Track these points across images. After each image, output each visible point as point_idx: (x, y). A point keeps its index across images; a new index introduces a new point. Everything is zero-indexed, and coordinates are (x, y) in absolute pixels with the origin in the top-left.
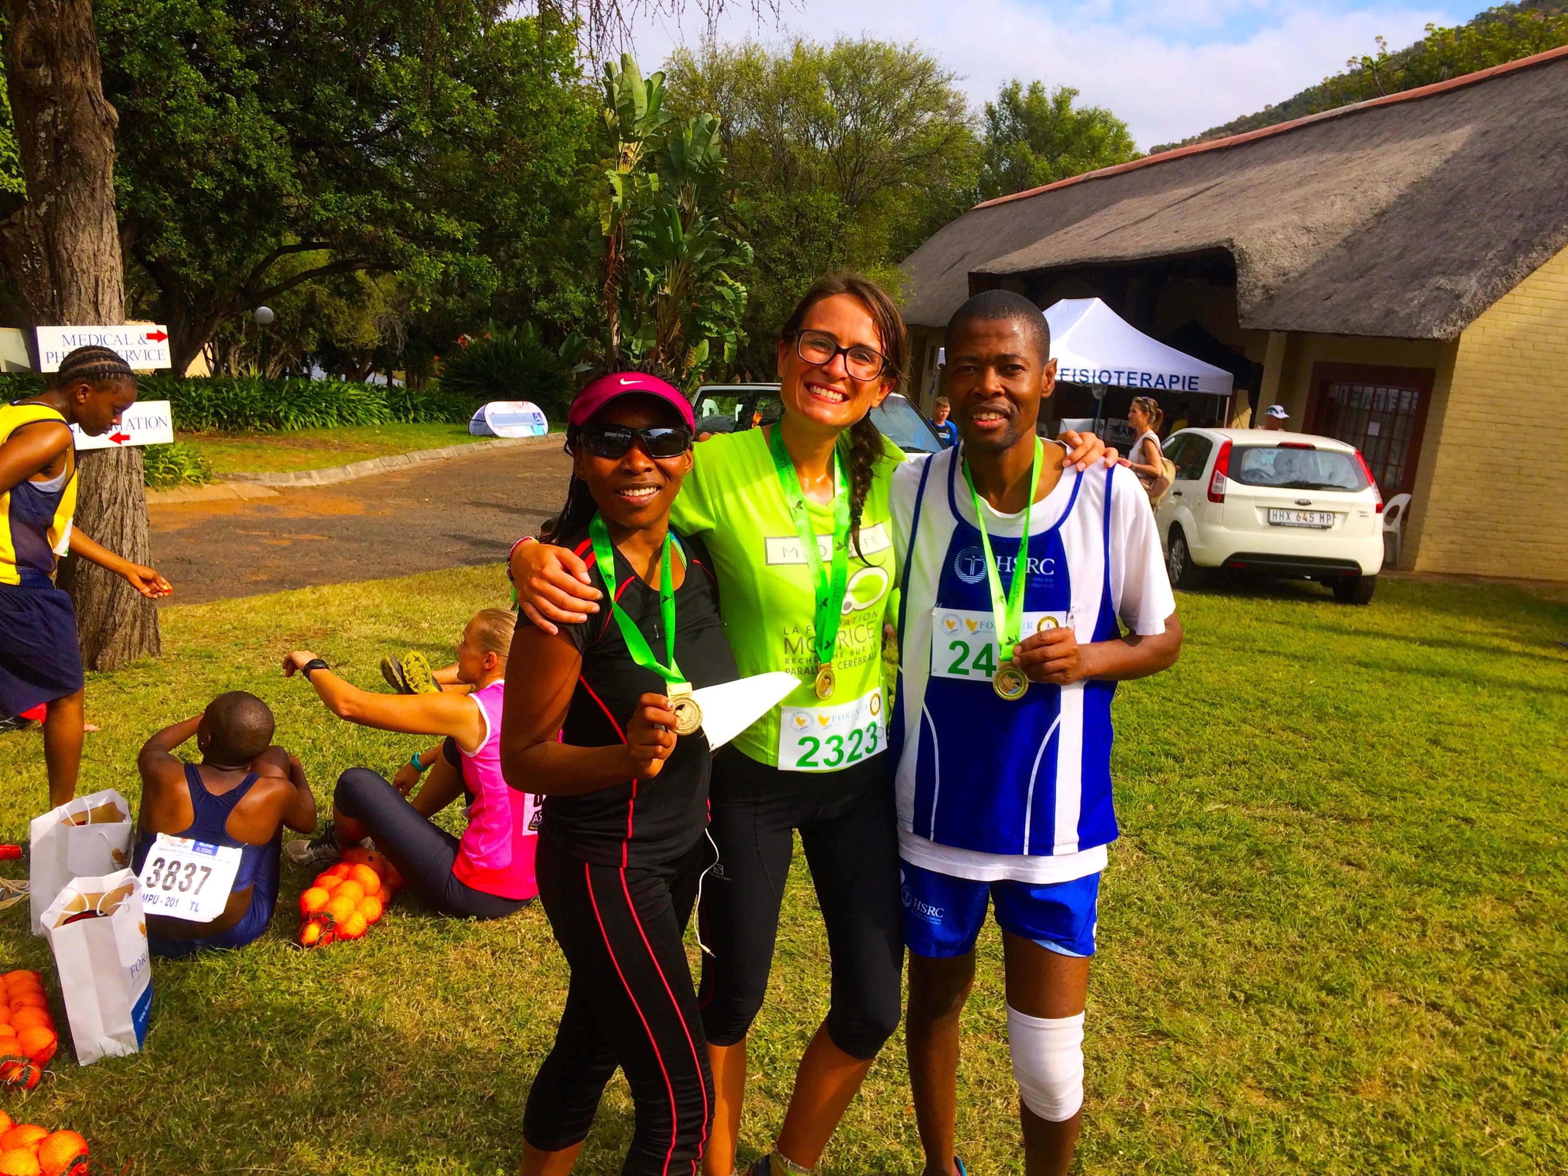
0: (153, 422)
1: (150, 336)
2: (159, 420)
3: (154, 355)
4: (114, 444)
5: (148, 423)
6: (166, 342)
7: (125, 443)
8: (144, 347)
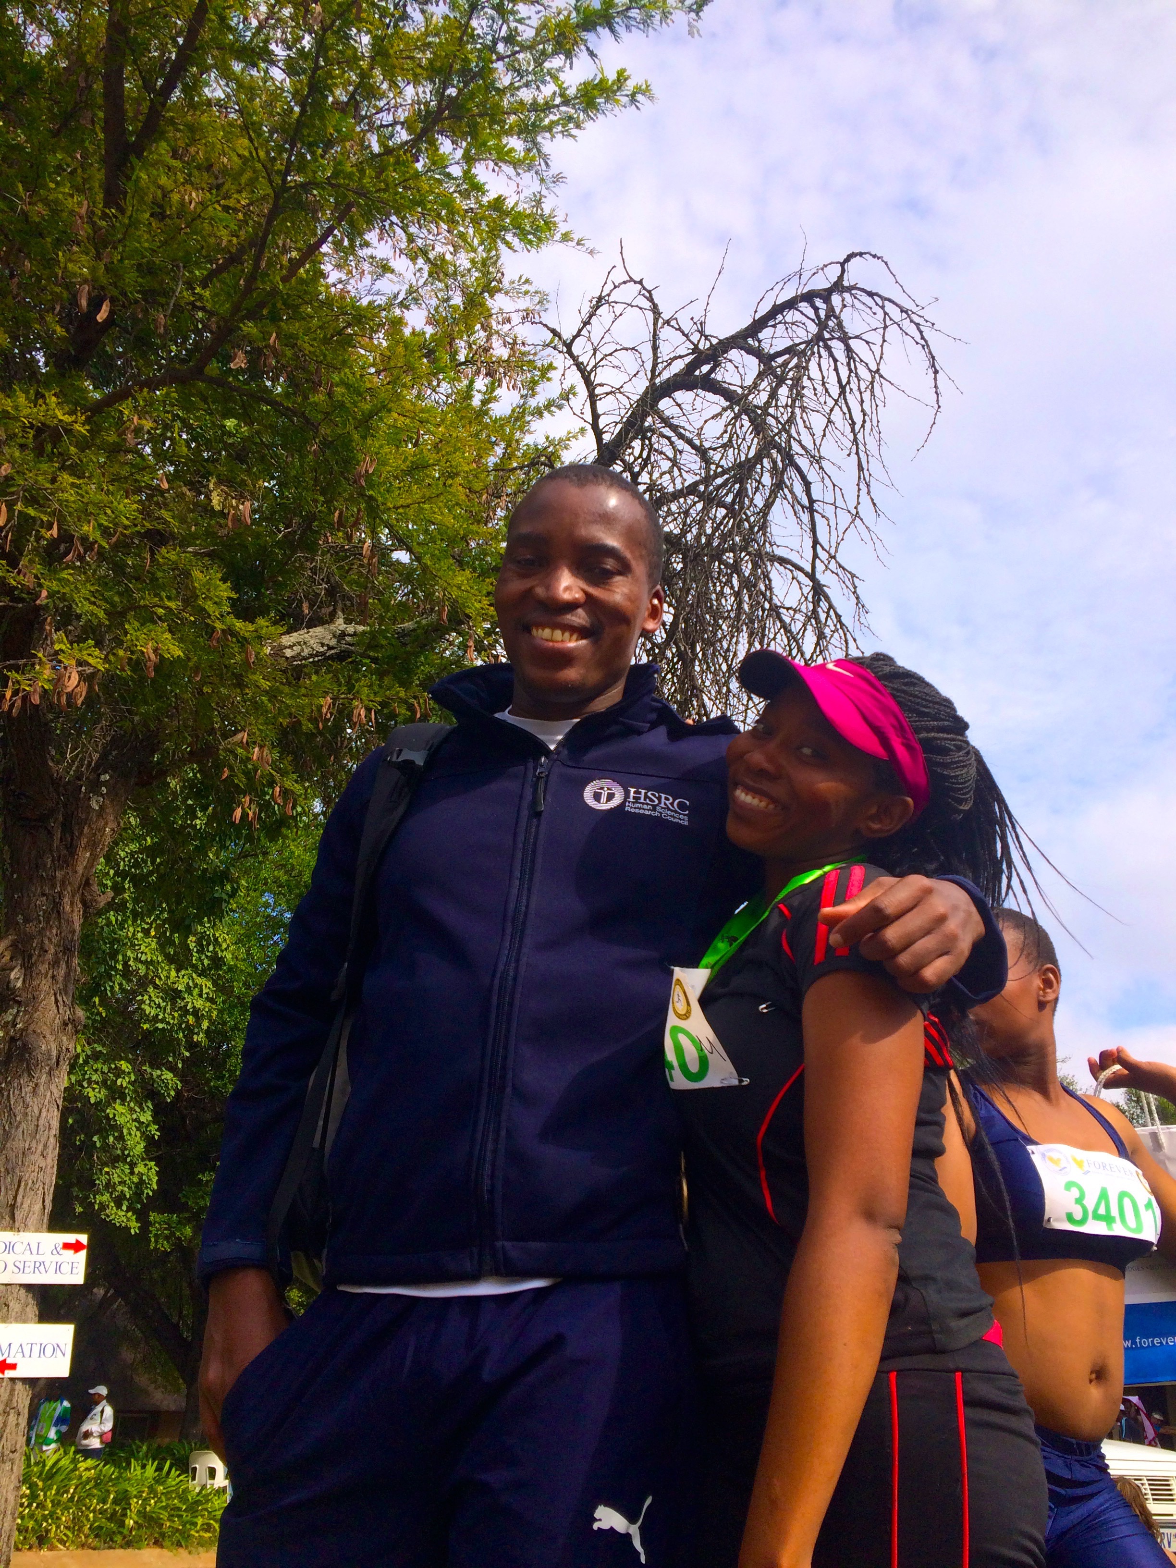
0: (49, 1351)
1: (67, 1246)
2: (56, 1349)
3: (66, 1268)
5: (43, 1350)
6: (83, 1254)
7: (9, 1374)
8: (57, 1258)
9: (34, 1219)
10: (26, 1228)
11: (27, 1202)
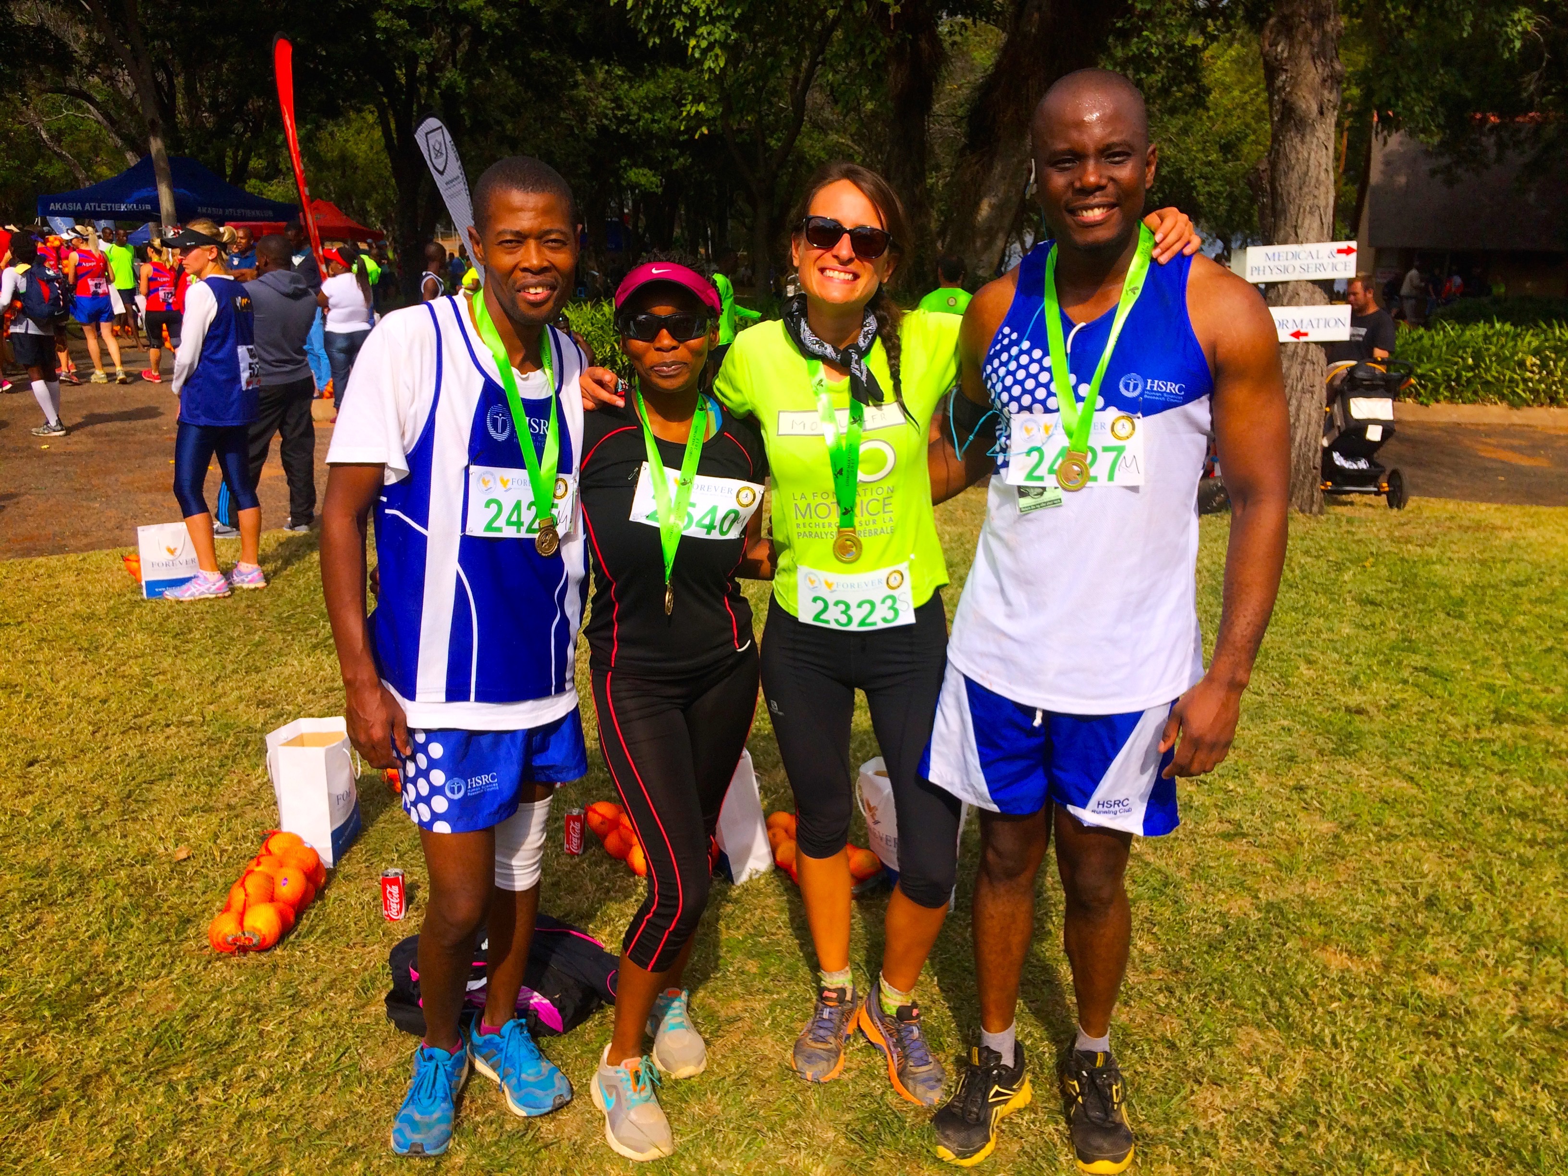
0: (1332, 323)
1: (1340, 251)
2: (1338, 321)
3: (1340, 267)
4: (1294, 340)
5: (1327, 324)
6: (1353, 256)
7: (1303, 339)
8: (1333, 260)
9: (1313, 234)
10: (1307, 241)
11: (1307, 222)
